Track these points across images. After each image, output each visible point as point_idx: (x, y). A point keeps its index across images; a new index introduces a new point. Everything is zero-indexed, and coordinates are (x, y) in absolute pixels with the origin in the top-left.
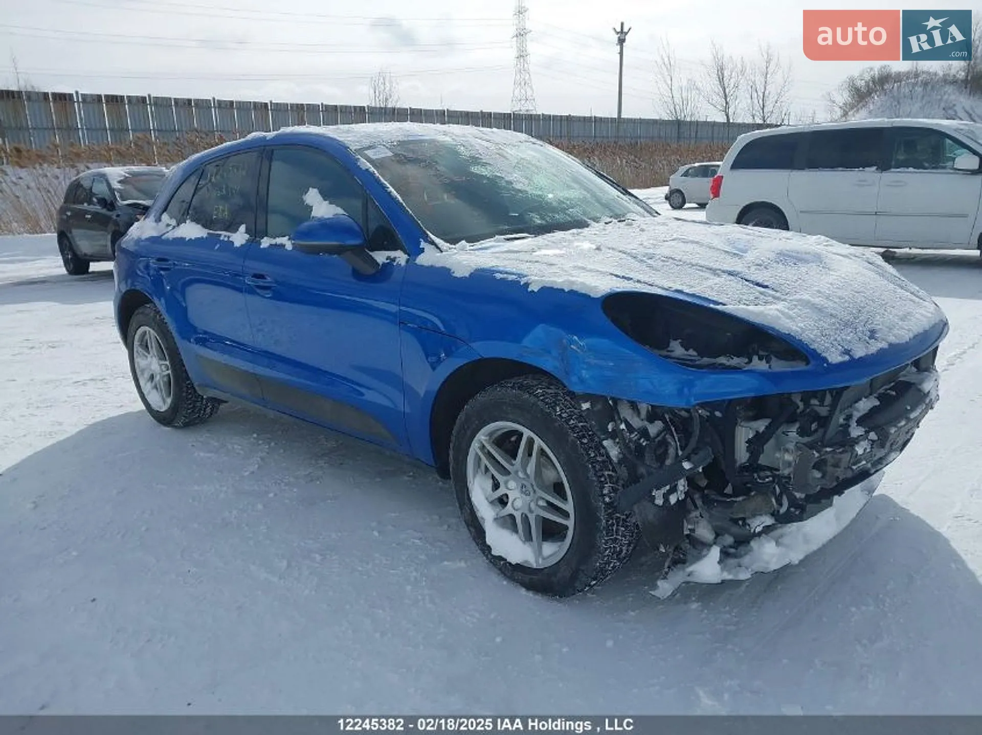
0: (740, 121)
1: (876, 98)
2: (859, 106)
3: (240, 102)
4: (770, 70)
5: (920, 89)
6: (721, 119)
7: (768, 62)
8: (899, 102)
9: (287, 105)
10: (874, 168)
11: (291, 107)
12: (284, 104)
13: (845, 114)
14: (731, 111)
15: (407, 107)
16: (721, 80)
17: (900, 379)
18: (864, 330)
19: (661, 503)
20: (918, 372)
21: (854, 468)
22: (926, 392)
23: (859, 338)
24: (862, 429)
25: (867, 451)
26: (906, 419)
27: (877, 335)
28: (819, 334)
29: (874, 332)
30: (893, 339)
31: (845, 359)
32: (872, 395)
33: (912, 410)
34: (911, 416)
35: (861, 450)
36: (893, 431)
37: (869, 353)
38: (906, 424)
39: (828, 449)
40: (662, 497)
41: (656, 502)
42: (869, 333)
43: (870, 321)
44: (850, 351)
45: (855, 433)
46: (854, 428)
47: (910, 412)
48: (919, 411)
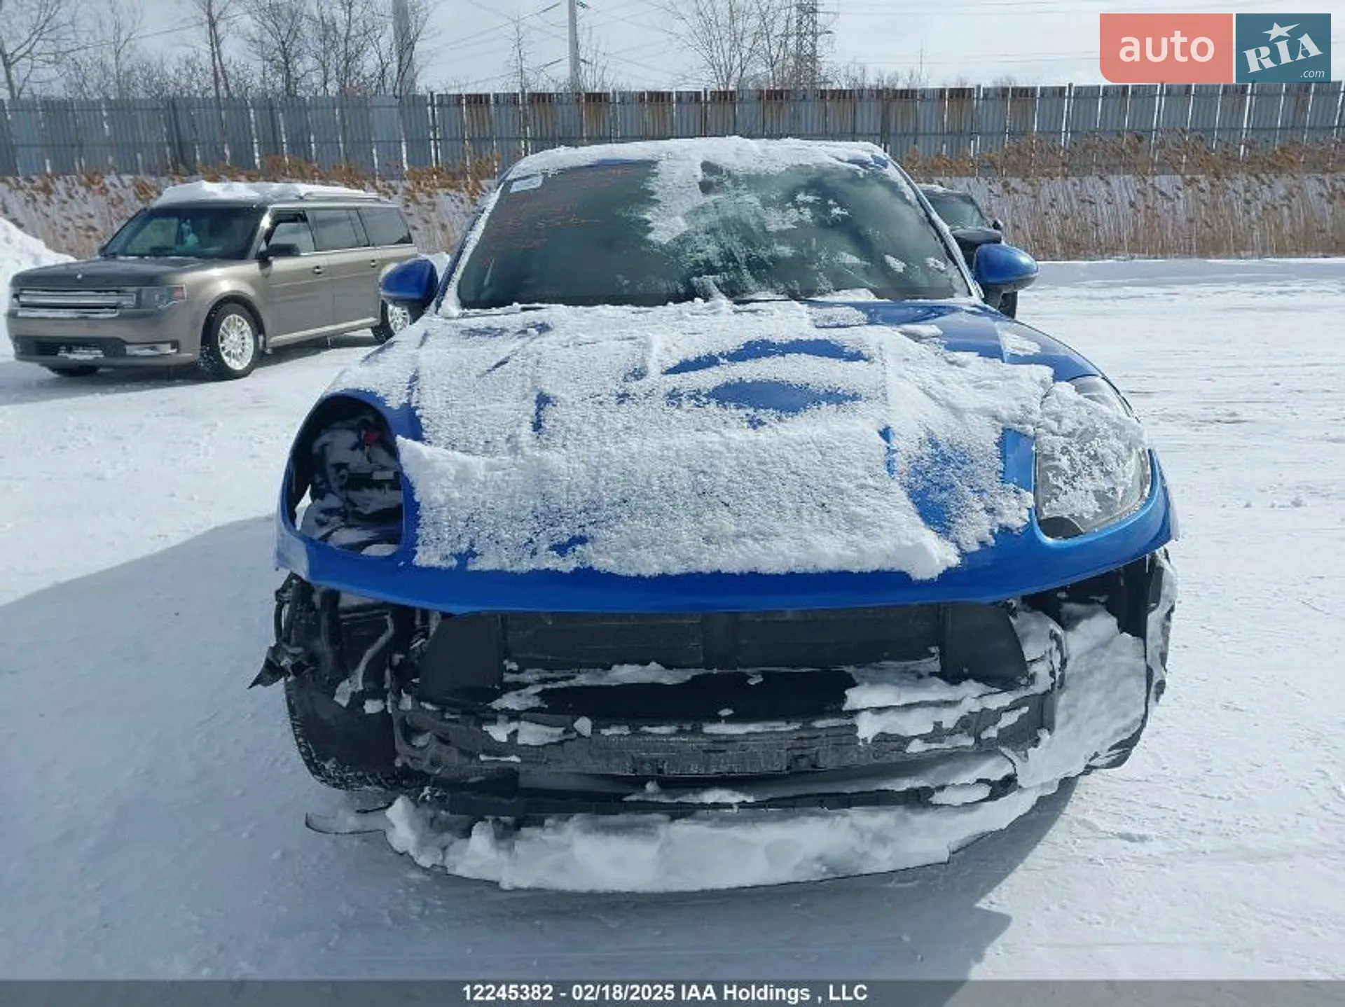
11: (1288, 89)
17: (845, 669)
18: (564, 531)
19: (344, 703)
20: (932, 674)
21: (482, 757)
22: (846, 707)
23: (531, 541)
24: (535, 702)
25: (520, 741)
26: (688, 727)
27: (579, 547)
28: (466, 516)
29: (582, 540)
30: (605, 562)
31: (444, 564)
32: (707, 668)
33: (730, 720)
34: (709, 729)
35: (499, 733)
36: (614, 730)
37: (509, 570)
38: (671, 735)
39: (429, 706)
40: (348, 696)
41: (336, 699)
42: (566, 539)
43: (611, 522)
44: (474, 555)
45: (509, 701)
46: (519, 695)
47: (716, 719)
48: (752, 728)
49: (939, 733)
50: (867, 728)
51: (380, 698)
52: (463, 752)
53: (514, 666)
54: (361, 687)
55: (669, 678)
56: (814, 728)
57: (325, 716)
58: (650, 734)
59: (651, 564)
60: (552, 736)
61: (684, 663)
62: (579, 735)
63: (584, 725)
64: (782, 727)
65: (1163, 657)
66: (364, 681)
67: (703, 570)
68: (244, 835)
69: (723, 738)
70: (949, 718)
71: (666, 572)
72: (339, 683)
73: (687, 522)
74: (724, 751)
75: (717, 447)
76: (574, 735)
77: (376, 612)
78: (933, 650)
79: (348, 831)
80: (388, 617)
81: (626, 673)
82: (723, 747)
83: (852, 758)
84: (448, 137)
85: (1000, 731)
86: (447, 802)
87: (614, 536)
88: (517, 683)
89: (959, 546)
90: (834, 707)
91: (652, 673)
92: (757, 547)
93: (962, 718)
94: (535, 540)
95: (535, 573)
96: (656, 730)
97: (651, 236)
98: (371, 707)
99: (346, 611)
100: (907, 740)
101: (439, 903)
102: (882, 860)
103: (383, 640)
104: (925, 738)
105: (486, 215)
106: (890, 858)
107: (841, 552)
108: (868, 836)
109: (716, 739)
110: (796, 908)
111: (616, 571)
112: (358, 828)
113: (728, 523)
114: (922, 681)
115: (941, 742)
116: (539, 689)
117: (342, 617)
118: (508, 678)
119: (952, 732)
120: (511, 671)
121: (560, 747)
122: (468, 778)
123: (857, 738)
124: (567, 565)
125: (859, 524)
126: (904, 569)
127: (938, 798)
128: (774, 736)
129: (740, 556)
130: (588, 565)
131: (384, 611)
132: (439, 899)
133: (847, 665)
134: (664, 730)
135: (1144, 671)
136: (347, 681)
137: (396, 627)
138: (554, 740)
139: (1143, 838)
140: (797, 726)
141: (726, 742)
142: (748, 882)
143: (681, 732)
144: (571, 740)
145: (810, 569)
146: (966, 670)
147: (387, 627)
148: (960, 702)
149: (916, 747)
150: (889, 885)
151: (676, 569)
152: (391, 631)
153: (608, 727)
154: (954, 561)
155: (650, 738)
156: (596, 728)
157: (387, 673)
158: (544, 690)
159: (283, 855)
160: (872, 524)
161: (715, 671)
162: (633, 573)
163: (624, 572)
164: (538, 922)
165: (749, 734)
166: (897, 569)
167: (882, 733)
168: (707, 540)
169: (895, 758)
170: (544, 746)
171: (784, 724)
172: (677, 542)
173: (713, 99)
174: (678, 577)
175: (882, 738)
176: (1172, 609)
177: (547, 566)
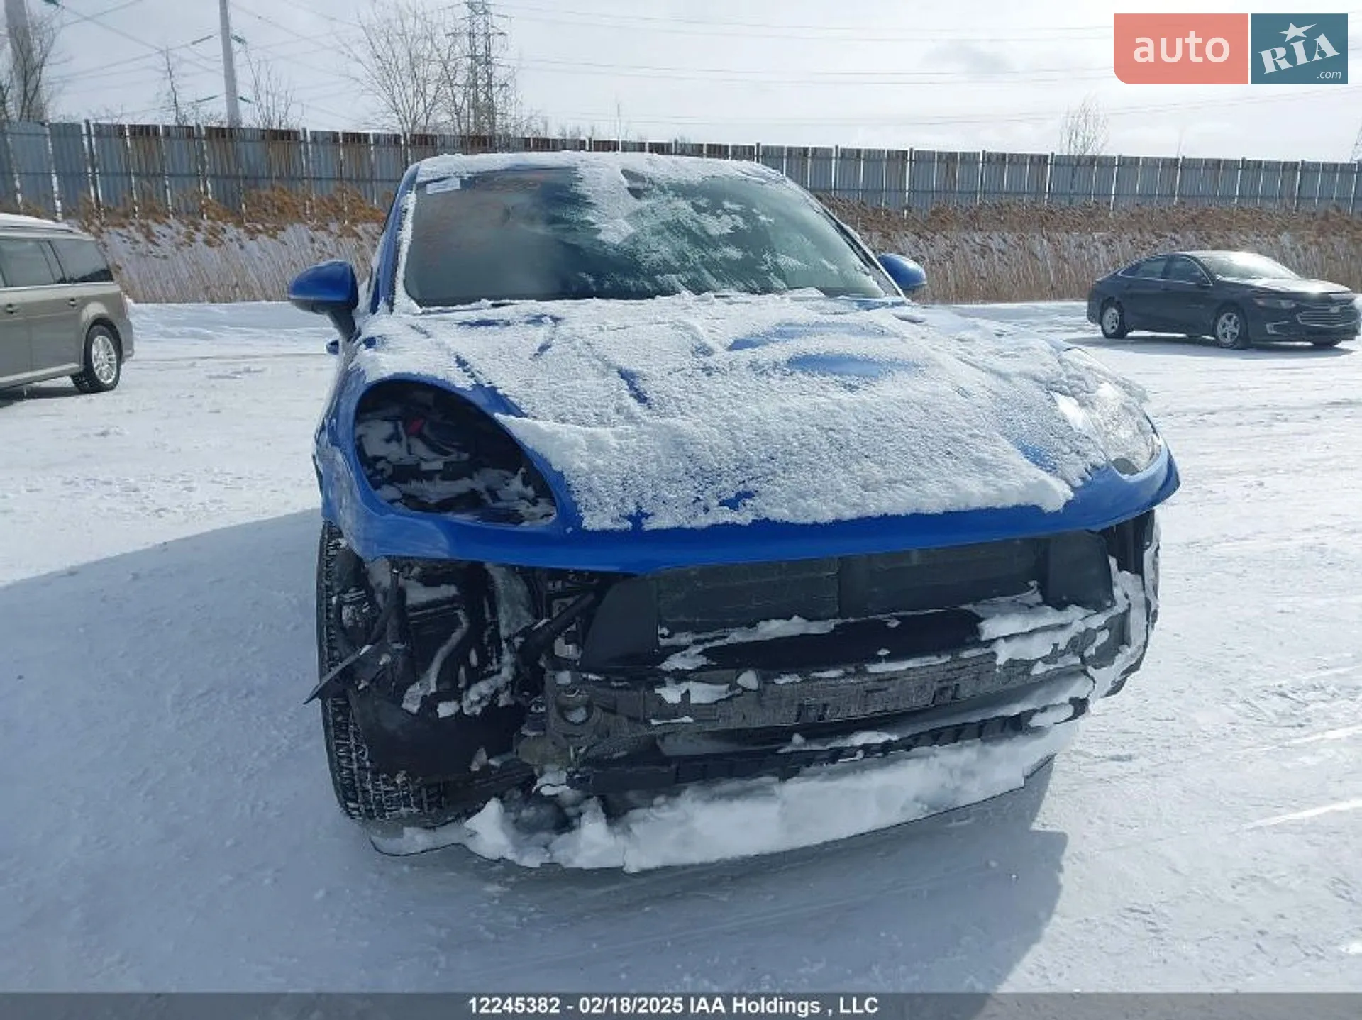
3: (869, 151)
9: (934, 153)
11: (939, 157)
12: (929, 152)
15: (1115, 154)
17: (965, 607)
18: (729, 488)
19: (414, 709)
20: (1038, 604)
21: (654, 722)
22: (984, 638)
23: (698, 499)
24: (702, 661)
25: (693, 700)
26: (852, 669)
27: (748, 501)
28: (619, 481)
29: (749, 495)
30: (780, 513)
31: (618, 526)
32: (842, 618)
33: (889, 658)
34: (873, 668)
35: (671, 695)
36: (784, 680)
37: (688, 526)
38: (840, 678)
39: (592, 677)
40: (419, 701)
41: (404, 705)
42: (733, 495)
43: (769, 477)
44: (646, 516)
45: (675, 663)
46: (684, 656)
47: (878, 660)
48: (910, 664)
49: (1056, 654)
50: (1004, 653)
51: (455, 699)
52: (633, 719)
53: (665, 631)
54: (433, 690)
55: (816, 628)
56: (962, 659)
57: (390, 726)
58: (820, 679)
59: (824, 511)
60: (720, 693)
61: (822, 614)
62: (744, 689)
63: (749, 679)
64: (934, 660)
65: (1155, 589)
66: (438, 683)
67: (871, 515)
68: (267, 881)
69: (887, 676)
70: (1063, 639)
71: (839, 517)
72: (408, 687)
73: (841, 475)
74: (886, 689)
75: (831, 407)
76: (739, 691)
77: (447, 607)
78: (1032, 583)
79: (420, 849)
80: (460, 613)
81: (774, 628)
82: (886, 684)
83: (988, 686)
84: (110, 170)
85: (1097, 649)
86: (591, 782)
87: (778, 489)
88: (672, 646)
89: (1068, 482)
90: (973, 638)
91: (795, 626)
92: (913, 491)
93: (1072, 639)
94: (701, 497)
95: (714, 529)
96: (826, 674)
97: (601, 237)
98: (446, 710)
99: (415, 609)
100: (1029, 664)
101: (532, 909)
102: (974, 792)
103: (457, 636)
104: (1045, 660)
105: (410, 216)
106: (979, 789)
107: (983, 491)
108: (957, 773)
109: (881, 678)
110: (881, 856)
111: (792, 519)
112: (430, 845)
113: (878, 473)
114: (1032, 610)
115: (1056, 662)
116: (700, 648)
117: (411, 614)
118: (663, 642)
119: (1063, 653)
120: (663, 636)
121: (729, 703)
122: (611, 755)
123: (995, 666)
124: (743, 517)
125: (987, 467)
126: (1036, 503)
127: (1036, 721)
128: (930, 669)
129: (901, 500)
130: (764, 516)
131: (455, 605)
132: (531, 906)
133: (967, 603)
134: (833, 673)
135: (1143, 602)
136: (418, 684)
137: (470, 622)
138: (724, 696)
139: (1130, 758)
140: (948, 658)
141: (890, 679)
142: (864, 828)
143: (847, 674)
144: (738, 695)
145: (962, 507)
146: (1065, 598)
147: (461, 624)
148: (1071, 624)
149: (1039, 669)
150: (951, 825)
151: (849, 514)
152: (465, 625)
153: (779, 677)
154: (1071, 495)
155: (820, 683)
156: (765, 679)
157: (462, 671)
158: (705, 650)
159: (328, 894)
160: (996, 466)
161: (851, 620)
162: (809, 521)
163: (802, 520)
164: (647, 909)
165: (909, 669)
166: (1030, 504)
167: (1010, 660)
168: (865, 488)
169: (1017, 683)
170: (716, 703)
171: (935, 658)
172: (839, 491)
173: (413, 142)
174: (852, 521)
175: (1012, 663)
176: (1158, 548)
177: (724, 519)
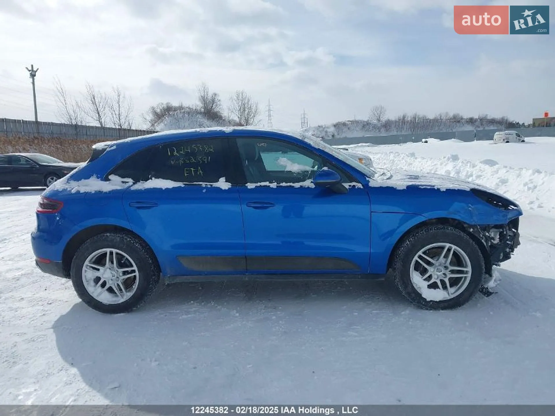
0: (108, 126)
1: (167, 118)
2: (159, 121)
4: (121, 101)
5: (187, 116)
6: (99, 125)
7: (119, 96)
8: (178, 121)
10: (281, 152)
13: (153, 125)
14: (103, 120)
16: (94, 103)
